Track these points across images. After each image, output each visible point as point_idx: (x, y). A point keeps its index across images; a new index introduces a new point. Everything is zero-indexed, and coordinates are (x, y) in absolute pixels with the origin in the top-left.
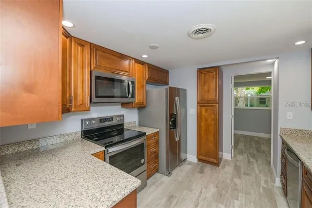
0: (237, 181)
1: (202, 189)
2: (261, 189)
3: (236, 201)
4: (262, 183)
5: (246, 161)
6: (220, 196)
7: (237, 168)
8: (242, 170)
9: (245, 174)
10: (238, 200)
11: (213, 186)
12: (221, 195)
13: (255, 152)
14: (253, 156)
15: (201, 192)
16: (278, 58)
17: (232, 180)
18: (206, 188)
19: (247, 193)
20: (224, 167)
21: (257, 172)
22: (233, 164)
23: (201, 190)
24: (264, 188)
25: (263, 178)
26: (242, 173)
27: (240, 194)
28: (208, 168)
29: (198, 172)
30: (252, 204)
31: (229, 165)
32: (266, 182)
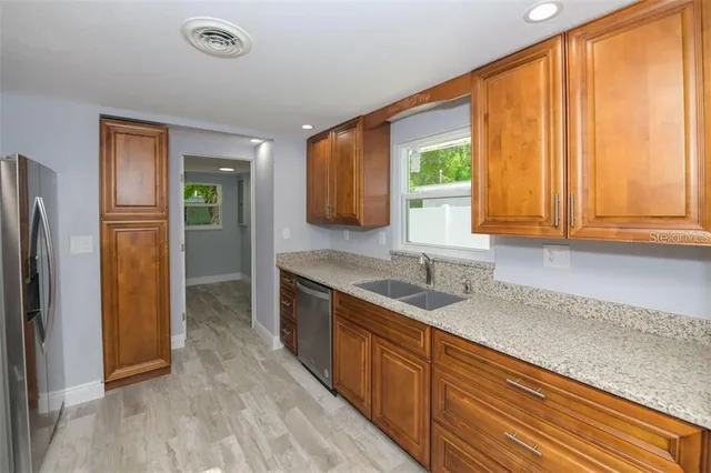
0: (222, 377)
1: (167, 443)
2: (263, 367)
3: (245, 412)
4: (257, 356)
5: (213, 335)
6: (213, 427)
7: (206, 356)
8: (217, 353)
9: (225, 359)
10: (243, 407)
11: (188, 419)
12: (214, 423)
13: (216, 313)
14: (217, 321)
15: (170, 450)
16: (272, 140)
17: (213, 382)
18: (175, 433)
19: (250, 386)
20: (181, 369)
21: (240, 344)
22: (195, 353)
23: (168, 447)
24: (263, 363)
25: (253, 350)
26: (221, 359)
27: (242, 396)
28: (147, 392)
29: (126, 416)
30: (267, 397)
31: (188, 358)
32: (260, 352)
